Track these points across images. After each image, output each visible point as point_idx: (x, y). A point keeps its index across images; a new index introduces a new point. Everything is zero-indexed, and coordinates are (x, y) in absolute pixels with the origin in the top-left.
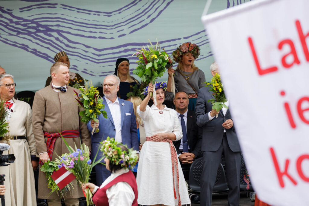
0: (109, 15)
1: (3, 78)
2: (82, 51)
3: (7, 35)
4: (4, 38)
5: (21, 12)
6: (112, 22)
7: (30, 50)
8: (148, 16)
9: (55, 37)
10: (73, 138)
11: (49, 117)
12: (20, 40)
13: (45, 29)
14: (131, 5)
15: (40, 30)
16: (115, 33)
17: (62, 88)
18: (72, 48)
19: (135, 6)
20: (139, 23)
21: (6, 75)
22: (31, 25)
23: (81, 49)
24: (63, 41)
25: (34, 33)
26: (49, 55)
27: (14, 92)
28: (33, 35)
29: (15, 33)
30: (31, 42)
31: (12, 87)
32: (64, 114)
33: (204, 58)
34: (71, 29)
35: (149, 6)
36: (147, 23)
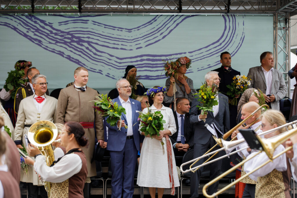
0: (130, 31)
1: (38, 78)
2: (107, 59)
3: (47, 43)
4: (45, 46)
5: (59, 25)
6: (132, 37)
7: (65, 56)
8: (161, 33)
9: (85, 47)
10: (88, 128)
11: (70, 110)
12: (58, 48)
13: (78, 40)
14: (148, 24)
15: (74, 40)
16: (134, 46)
17: (82, 88)
18: (99, 56)
19: (151, 25)
20: (153, 39)
21: (41, 76)
22: (67, 36)
23: (106, 57)
24: (92, 50)
25: (69, 43)
26: (80, 61)
27: (46, 89)
28: (68, 44)
29: (54, 42)
30: (66, 50)
31: (45, 86)
32: (82, 109)
33: (204, 69)
34: (99, 41)
35: (162, 26)
36: (160, 39)
